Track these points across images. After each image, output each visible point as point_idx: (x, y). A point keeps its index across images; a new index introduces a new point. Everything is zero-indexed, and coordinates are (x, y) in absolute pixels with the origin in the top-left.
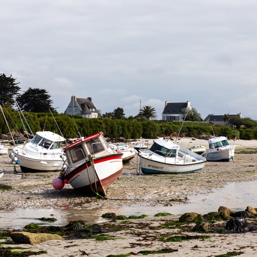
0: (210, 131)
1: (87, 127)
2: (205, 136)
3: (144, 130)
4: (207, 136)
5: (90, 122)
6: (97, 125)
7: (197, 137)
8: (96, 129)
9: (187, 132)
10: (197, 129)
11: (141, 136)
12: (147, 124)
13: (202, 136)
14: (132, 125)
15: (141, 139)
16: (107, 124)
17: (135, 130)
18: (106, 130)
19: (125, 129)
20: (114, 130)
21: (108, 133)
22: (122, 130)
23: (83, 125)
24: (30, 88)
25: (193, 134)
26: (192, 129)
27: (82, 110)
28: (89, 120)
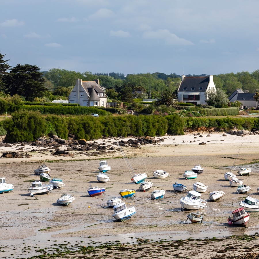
0: (242, 124)
1: (112, 126)
2: (236, 131)
3: (170, 125)
4: (239, 130)
5: (114, 120)
6: (121, 123)
7: (228, 131)
8: (121, 128)
9: (216, 126)
10: (227, 123)
11: (167, 133)
12: (172, 119)
13: (234, 131)
14: (157, 120)
15: (167, 135)
16: (131, 122)
17: (160, 126)
18: (131, 128)
19: (150, 126)
20: (140, 128)
21: (133, 131)
22: (147, 127)
23: (108, 124)
24: (19, 65)
25: (223, 128)
26: (222, 122)
27: (90, 96)
28: (113, 118)
